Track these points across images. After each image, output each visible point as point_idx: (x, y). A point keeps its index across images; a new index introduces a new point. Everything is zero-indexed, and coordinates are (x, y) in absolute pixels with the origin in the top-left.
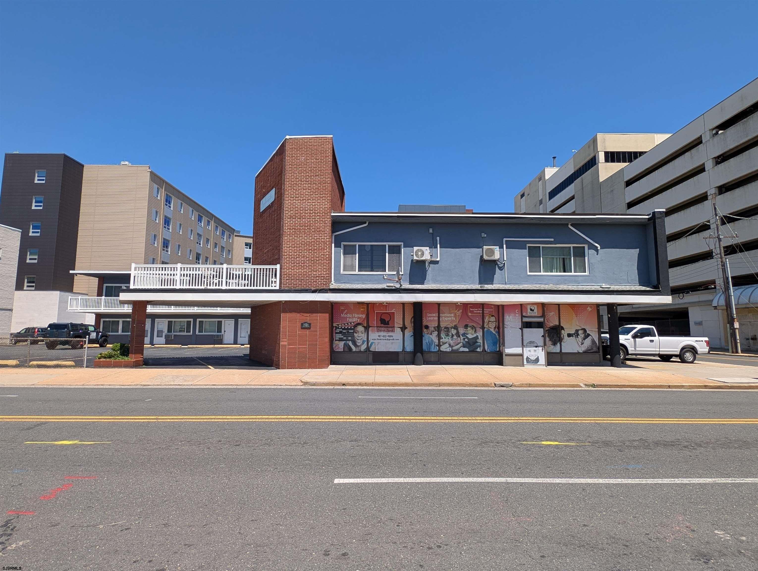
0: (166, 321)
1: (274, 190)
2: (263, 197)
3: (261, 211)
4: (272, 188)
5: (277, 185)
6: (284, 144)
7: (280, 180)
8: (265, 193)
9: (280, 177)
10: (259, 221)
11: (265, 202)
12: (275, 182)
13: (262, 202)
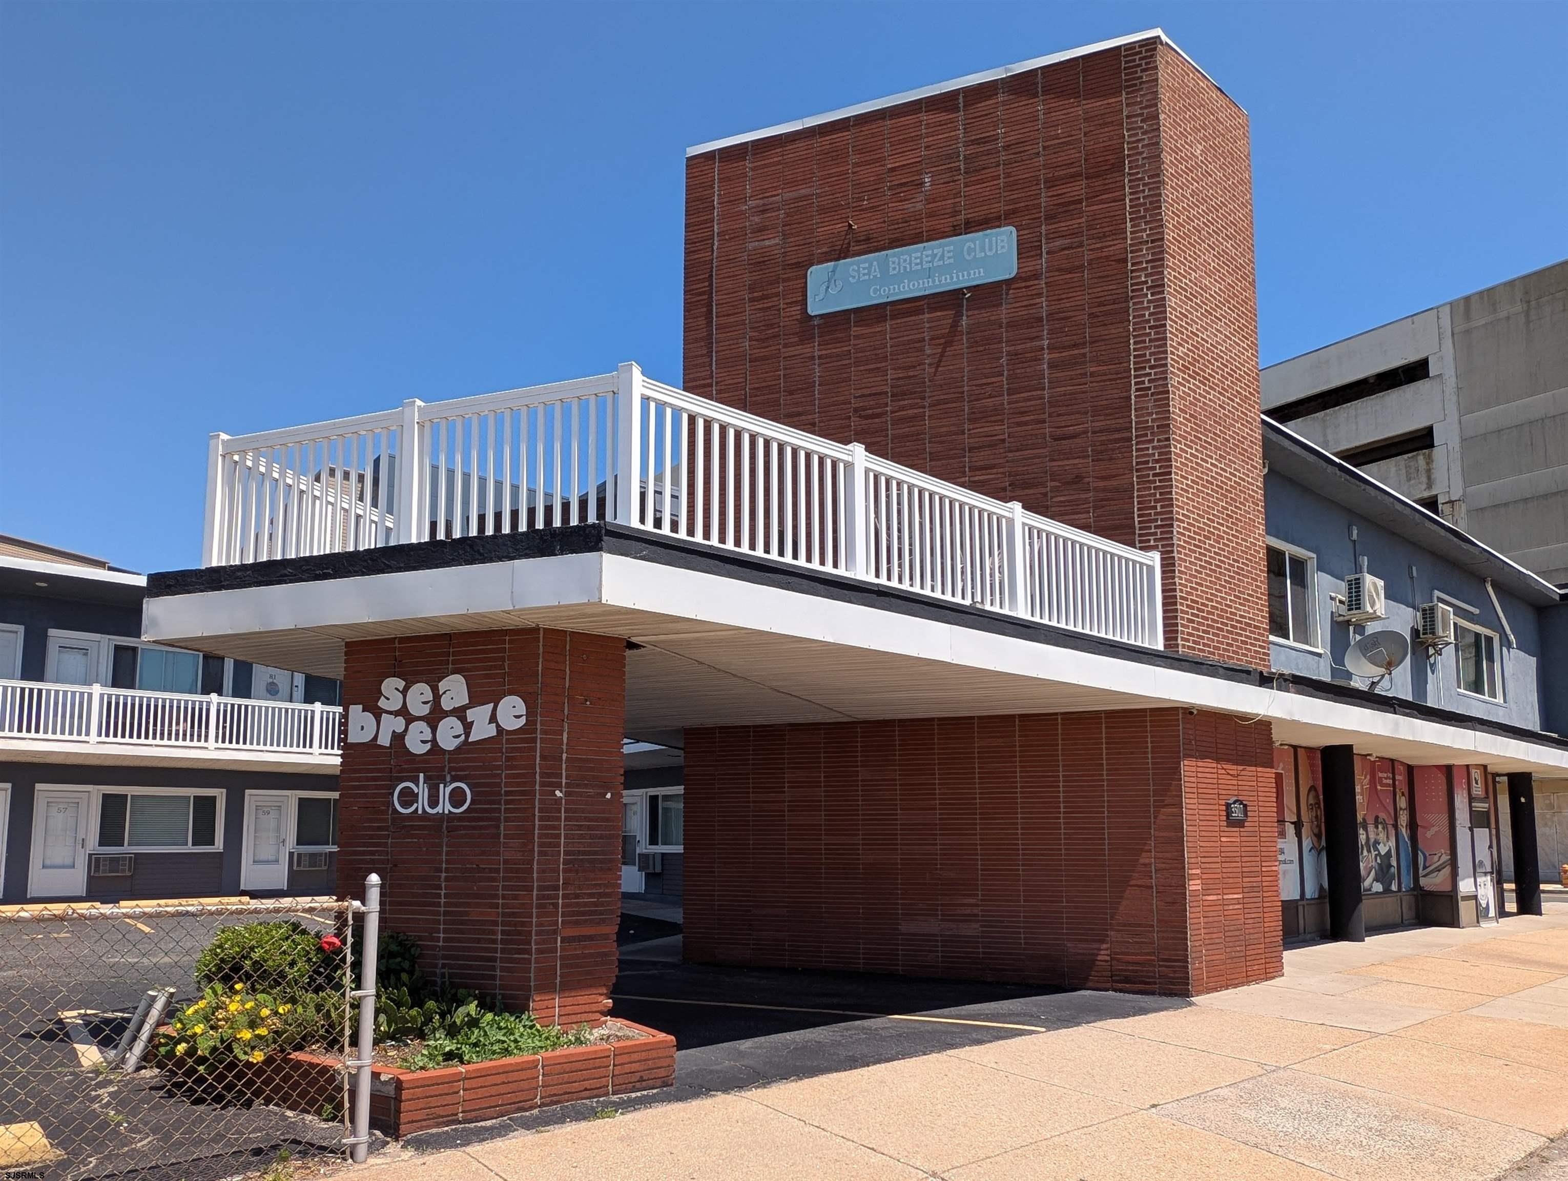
1: (1004, 237)
2: (841, 253)
3: (809, 311)
4: (971, 226)
5: (1050, 218)
6: (1125, 56)
7: (1080, 202)
8: (868, 240)
9: (1079, 189)
10: (791, 351)
11: (869, 274)
12: (1014, 202)
13: (833, 271)
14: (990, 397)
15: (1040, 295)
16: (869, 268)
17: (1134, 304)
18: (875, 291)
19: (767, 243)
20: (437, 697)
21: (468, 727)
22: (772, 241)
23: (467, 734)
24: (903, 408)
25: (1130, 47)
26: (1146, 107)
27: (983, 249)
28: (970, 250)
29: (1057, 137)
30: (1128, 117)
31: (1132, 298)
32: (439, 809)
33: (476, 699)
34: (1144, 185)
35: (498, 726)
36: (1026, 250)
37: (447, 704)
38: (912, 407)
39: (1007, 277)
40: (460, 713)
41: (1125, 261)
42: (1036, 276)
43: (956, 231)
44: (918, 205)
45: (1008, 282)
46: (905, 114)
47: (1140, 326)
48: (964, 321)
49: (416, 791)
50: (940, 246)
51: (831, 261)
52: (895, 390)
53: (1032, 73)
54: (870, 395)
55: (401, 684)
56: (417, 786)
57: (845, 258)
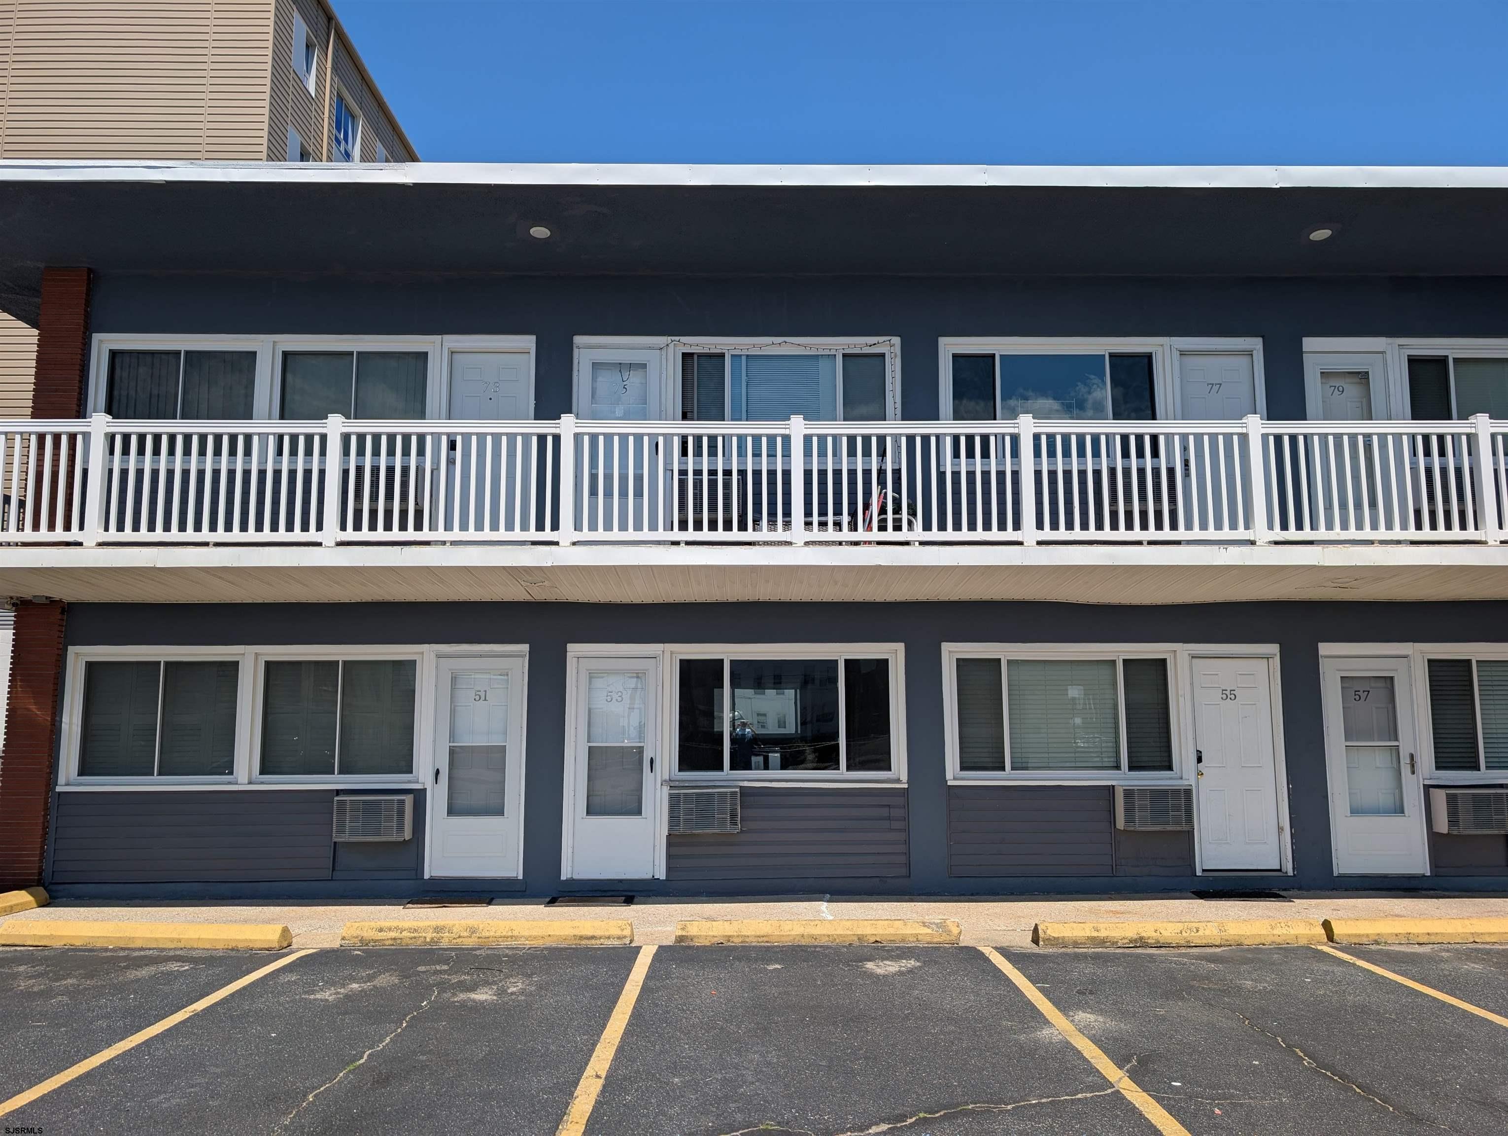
0: (664, 664)
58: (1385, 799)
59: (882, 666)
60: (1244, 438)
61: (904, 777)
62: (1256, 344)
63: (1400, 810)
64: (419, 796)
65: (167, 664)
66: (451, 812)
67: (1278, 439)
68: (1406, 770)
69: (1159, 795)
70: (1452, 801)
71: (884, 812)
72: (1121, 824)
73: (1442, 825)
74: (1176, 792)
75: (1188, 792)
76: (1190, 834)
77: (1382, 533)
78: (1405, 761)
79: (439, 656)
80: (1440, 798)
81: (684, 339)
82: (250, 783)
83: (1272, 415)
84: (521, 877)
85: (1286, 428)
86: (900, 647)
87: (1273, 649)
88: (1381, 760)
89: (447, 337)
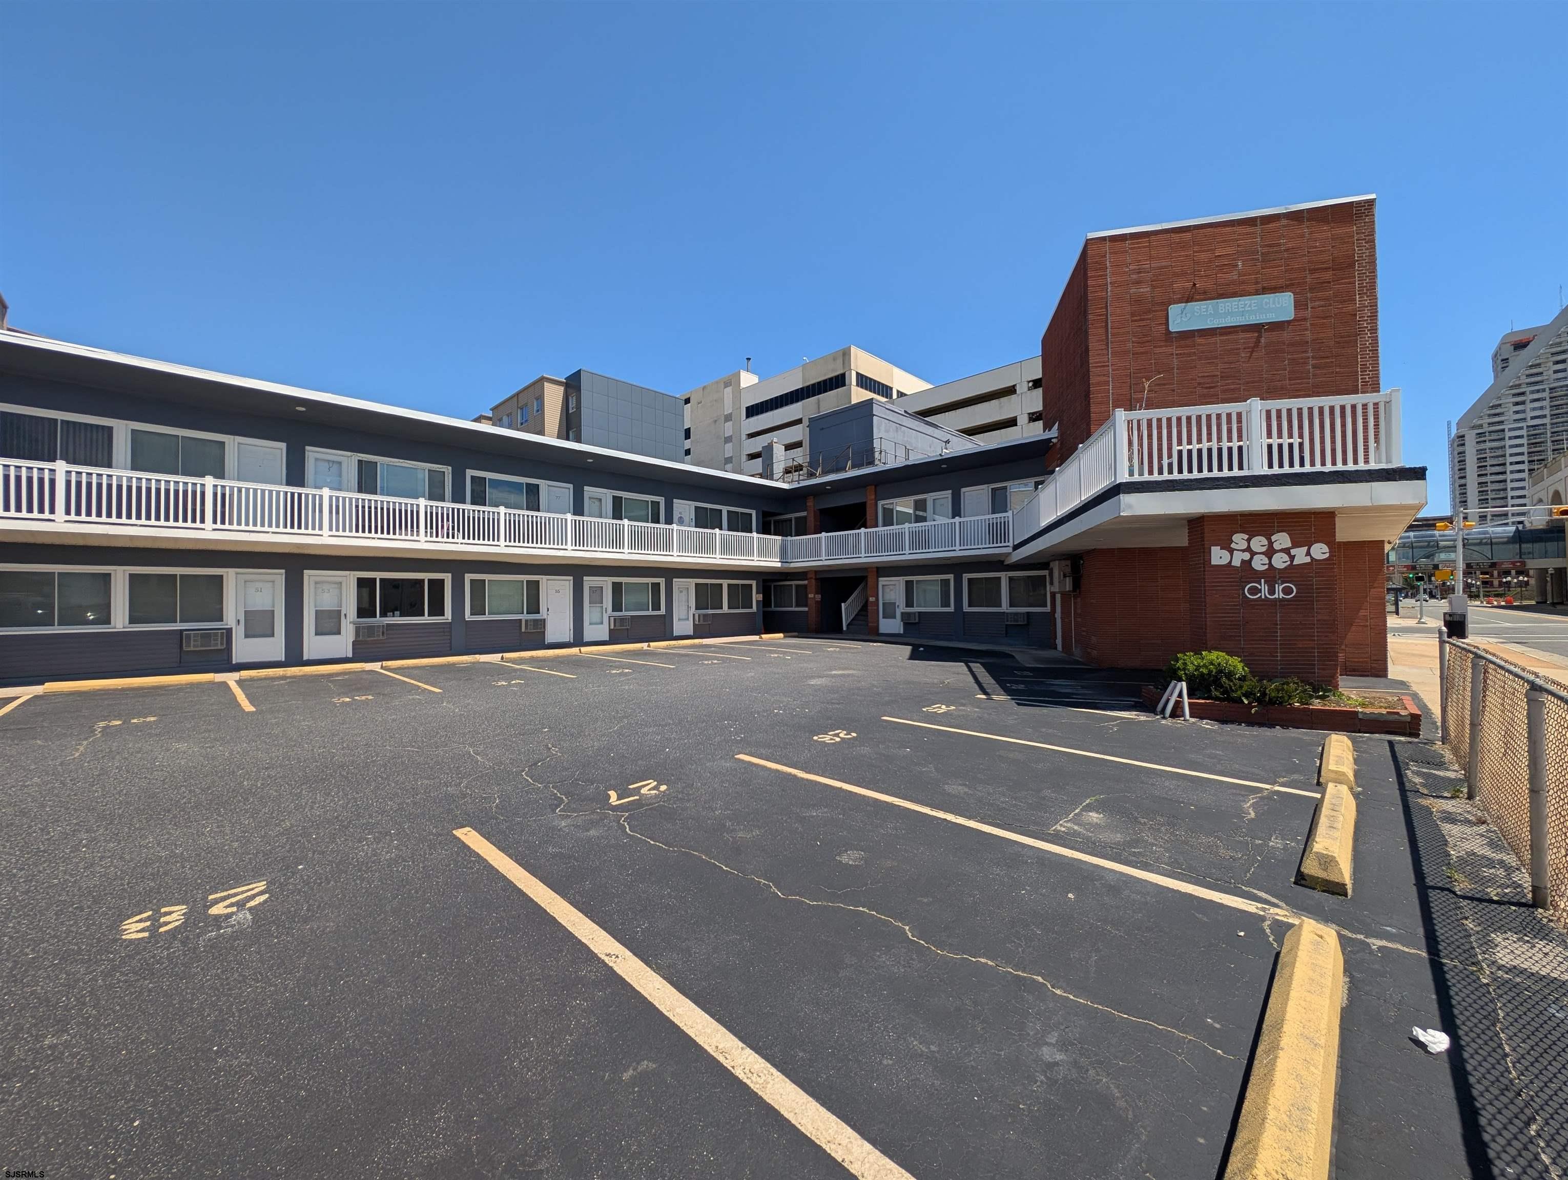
0: (350, 579)
1: (1287, 298)
2: (1189, 299)
3: (1171, 329)
4: (1265, 290)
5: (1312, 290)
6: (1356, 207)
7: (1329, 282)
8: (1205, 293)
9: (1328, 275)
10: (1158, 350)
11: (1207, 311)
12: (1291, 279)
13: (1184, 309)
14: (1279, 381)
15: (1306, 330)
16: (1207, 308)
17: (1361, 338)
18: (1211, 321)
19: (1142, 290)
20: (1271, 543)
21: (1292, 558)
22: (1145, 289)
23: (1292, 561)
24: (1228, 384)
25: (1359, 203)
26: (1368, 236)
27: (1274, 303)
28: (1266, 303)
29: (1316, 247)
30: (1357, 240)
31: (1359, 335)
32: (1276, 596)
33: (1295, 545)
34: (1366, 276)
35: (1311, 557)
36: (1298, 305)
37: (1276, 546)
38: (1233, 383)
39: (1288, 319)
40: (1286, 551)
41: (1355, 315)
42: (1305, 319)
43: (1257, 293)
44: (1234, 276)
45: (1289, 322)
46: (1228, 226)
47: (1362, 349)
48: (1263, 340)
49: (1260, 587)
50: (1249, 300)
51: (1182, 303)
52: (1223, 374)
53: (1302, 211)
54: (1207, 376)
55: (1246, 537)
56: (1261, 585)
57: (1191, 302)
58: (599, 621)
59: (442, 581)
60: (566, 520)
61: (450, 618)
62: (571, 486)
63: (602, 623)
64: (229, 631)
65: (59, 573)
66: (247, 636)
67: (575, 521)
68: (604, 612)
69: (535, 621)
70: (615, 619)
71: (442, 630)
72: (523, 630)
73: (612, 627)
74: (541, 620)
75: (545, 620)
76: (544, 632)
77: (600, 549)
78: (604, 610)
79: (237, 573)
80: (612, 619)
81: (359, 454)
82: (124, 628)
83: (574, 514)
84: (283, 660)
85: (578, 518)
86: (450, 575)
87: (571, 578)
88: (599, 609)
89: (237, 437)
